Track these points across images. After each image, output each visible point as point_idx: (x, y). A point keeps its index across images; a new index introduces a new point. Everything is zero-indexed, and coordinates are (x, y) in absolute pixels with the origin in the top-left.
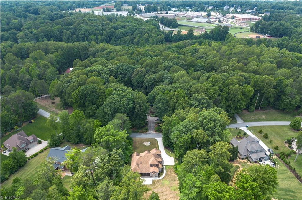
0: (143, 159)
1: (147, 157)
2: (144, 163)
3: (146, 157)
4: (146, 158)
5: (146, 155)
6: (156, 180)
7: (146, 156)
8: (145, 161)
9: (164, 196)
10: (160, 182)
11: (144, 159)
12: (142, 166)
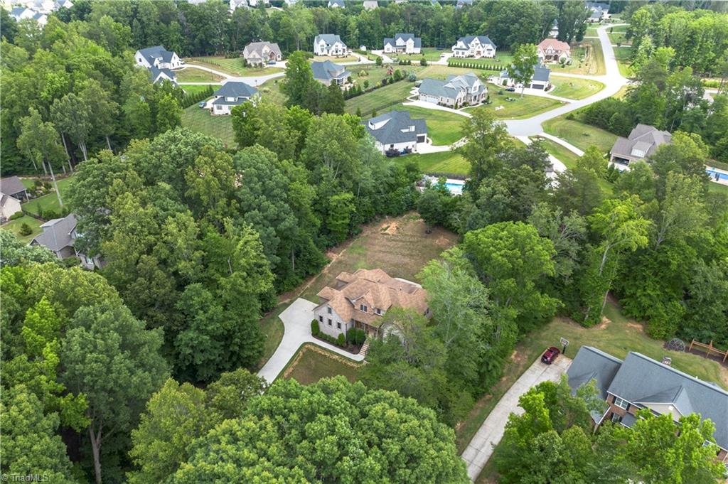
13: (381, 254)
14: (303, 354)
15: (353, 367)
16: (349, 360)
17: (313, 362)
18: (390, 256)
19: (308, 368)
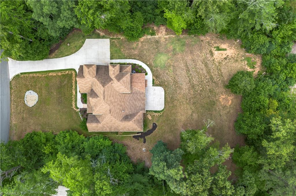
0: (114, 106)
1: (112, 98)
2: (123, 104)
3: (111, 101)
4: (113, 101)
5: (107, 99)
6: (153, 80)
7: (109, 99)
8: (119, 102)
9: (196, 65)
10: (161, 72)
11: (116, 104)
12: (131, 109)
13: (182, 65)
14: (68, 73)
15: (72, 105)
16: (76, 101)
17: (65, 82)
18: (184, 73)
19: (61, 82)
